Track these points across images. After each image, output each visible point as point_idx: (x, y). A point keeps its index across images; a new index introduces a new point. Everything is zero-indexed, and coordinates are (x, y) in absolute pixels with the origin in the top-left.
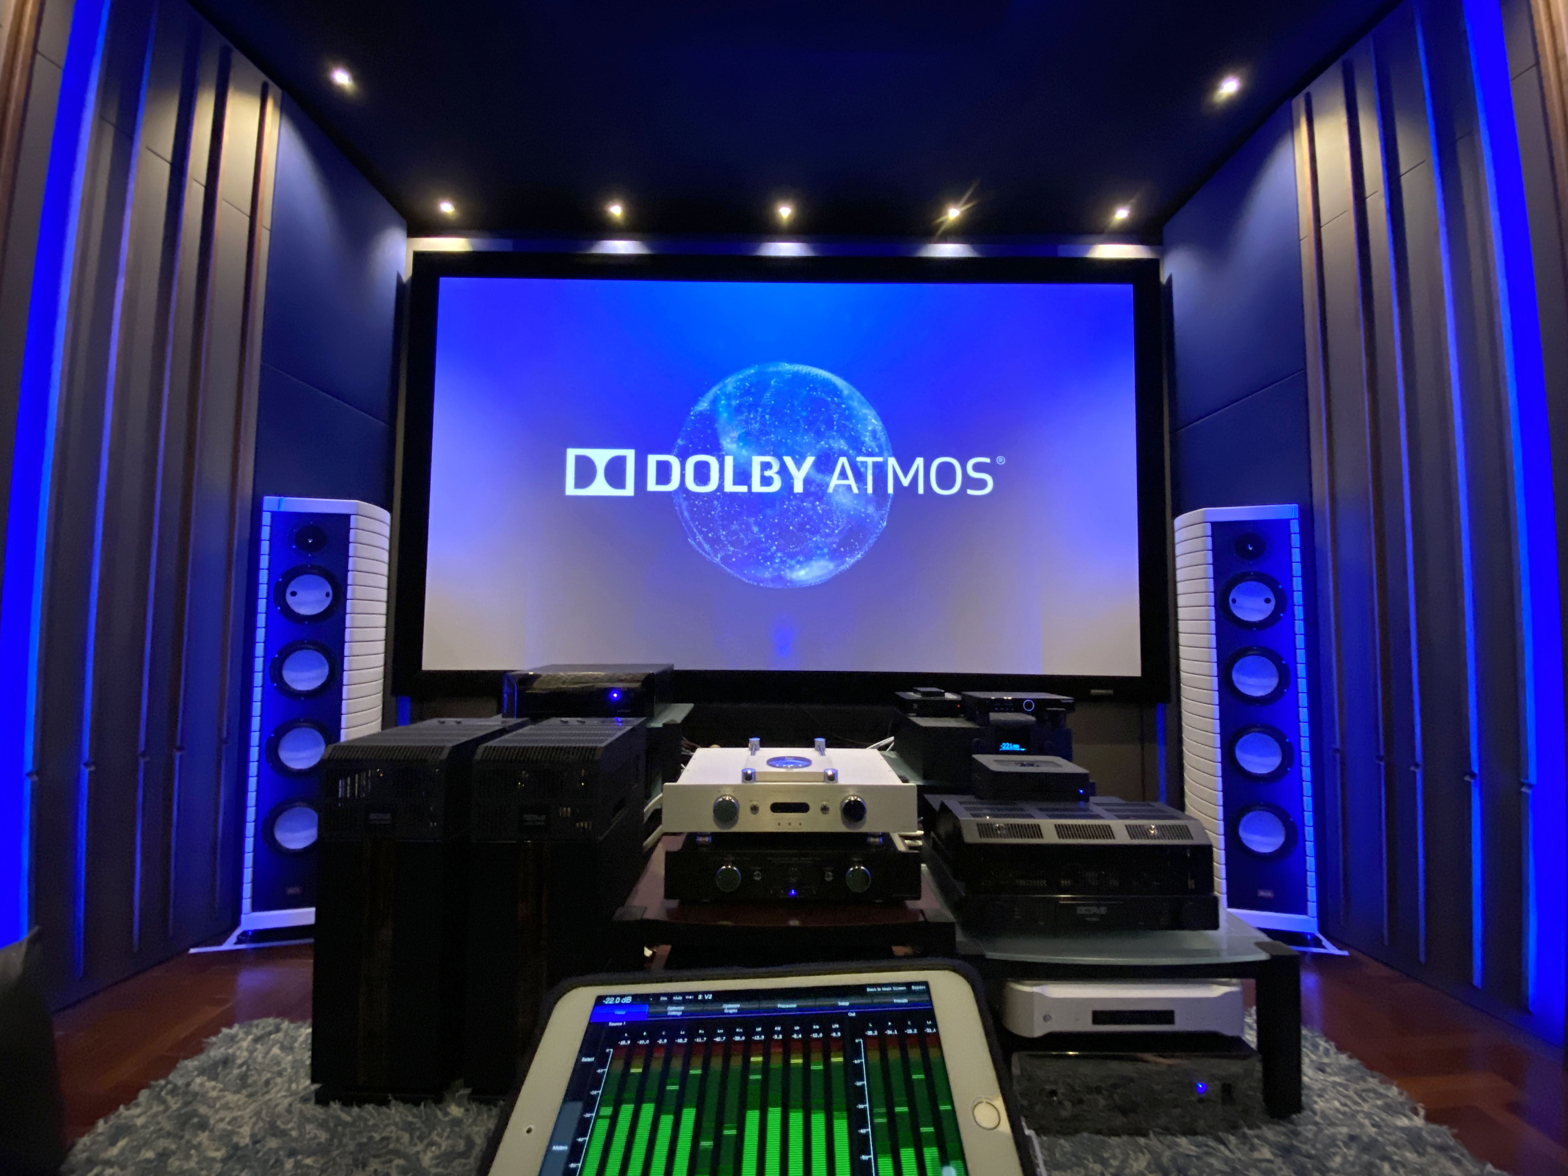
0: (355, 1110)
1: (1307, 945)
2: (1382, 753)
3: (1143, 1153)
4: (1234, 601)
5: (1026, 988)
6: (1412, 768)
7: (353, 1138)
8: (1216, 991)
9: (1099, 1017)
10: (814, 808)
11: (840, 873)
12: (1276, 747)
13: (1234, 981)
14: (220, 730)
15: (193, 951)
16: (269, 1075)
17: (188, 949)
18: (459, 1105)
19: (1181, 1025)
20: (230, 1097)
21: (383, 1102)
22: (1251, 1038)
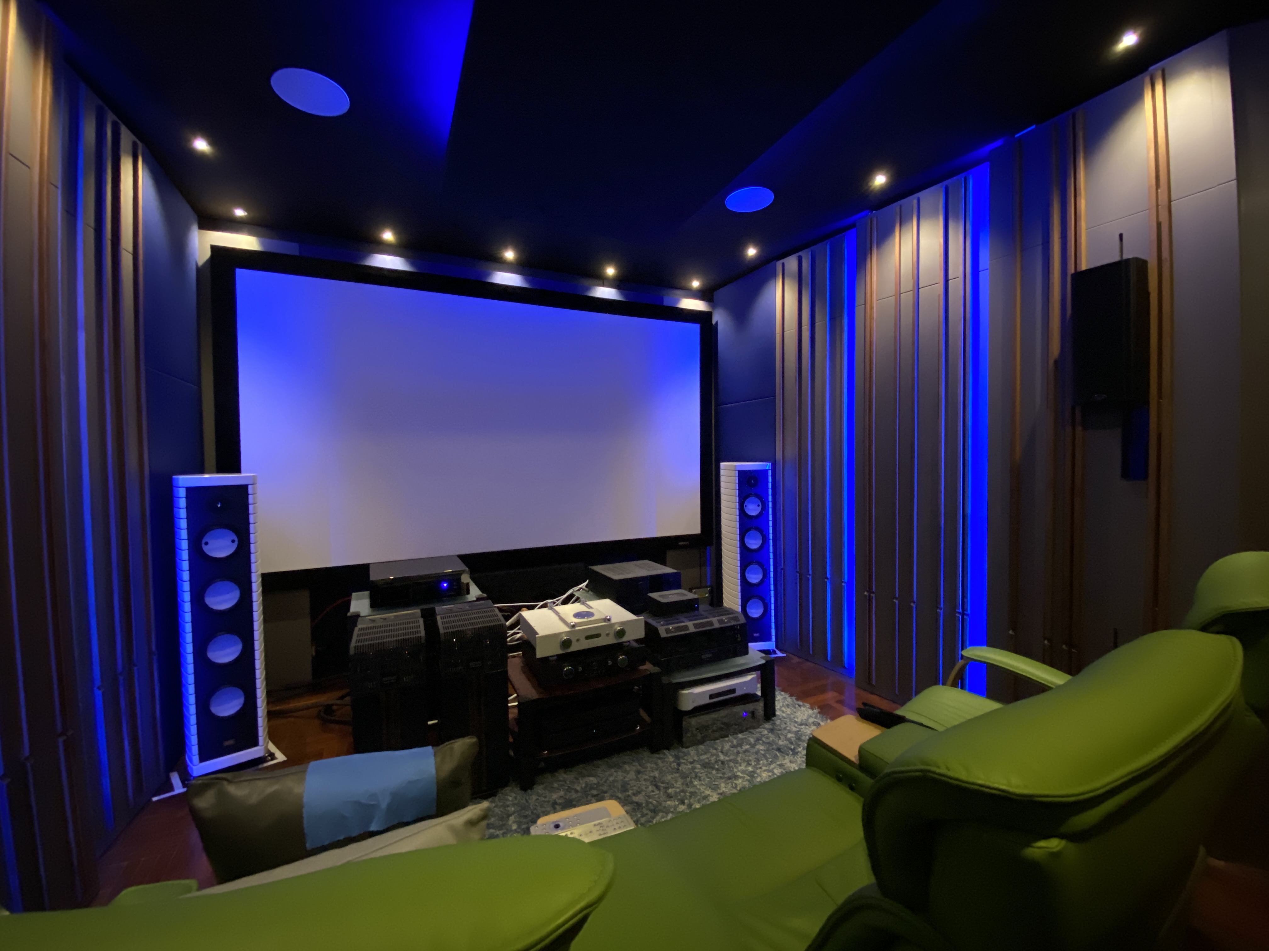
1: (771, 654)
2: (798, 570)
3: (728, 743)
4: (746, 506)
5: (686, 692)
6: (808, 576)
8: (748, 677)
9: (711, 697)
10: (603, 635)
11: (615, 660)
12: (761, 571)
13: (754, 673)
14: (150, 645)
15: (155, 799)
17: (152, 799)
19: (739, 693)
22: (759, 693)
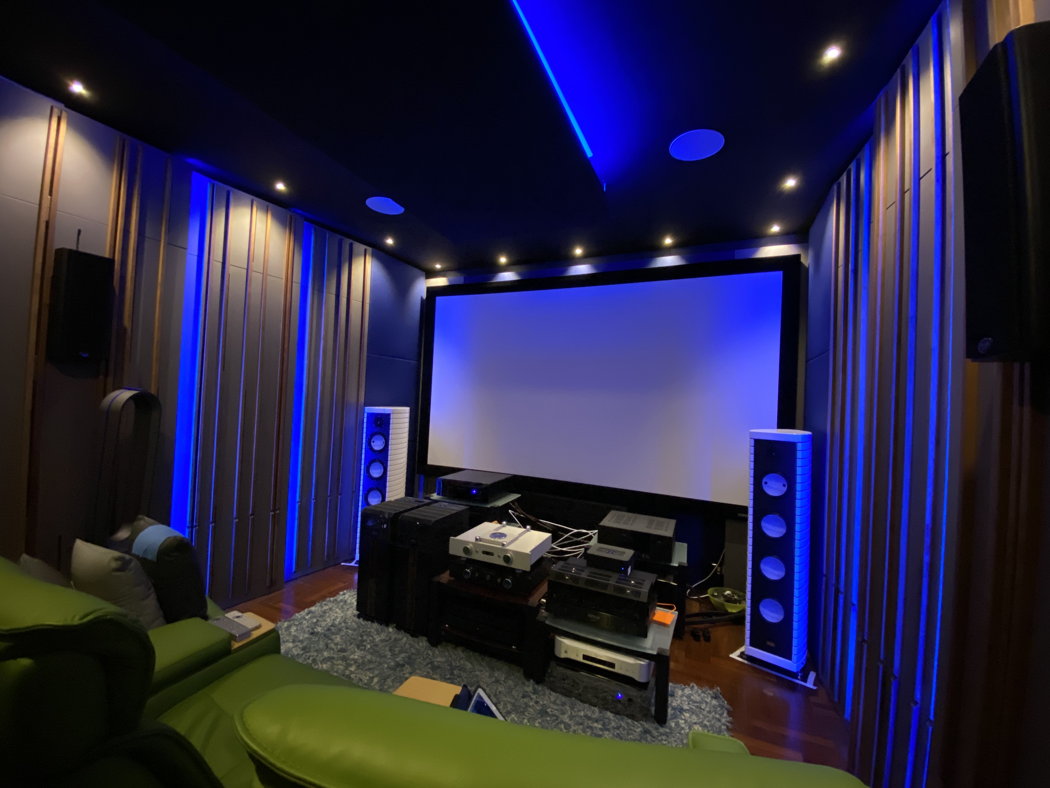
0: (366, 622)
4: (766, 483)
5: (560, 639)
7: (362, 629)
8: (637, 661)
9: (586, 657)
10: (496, 555)
11: (502, 580)
12: (783, 567)
14: (353, 488)
15: (342, 564)
16: (349, 607)
17: (341, 563)
18: (392, 628)
20: (337, 610)
21: (373, 622)
